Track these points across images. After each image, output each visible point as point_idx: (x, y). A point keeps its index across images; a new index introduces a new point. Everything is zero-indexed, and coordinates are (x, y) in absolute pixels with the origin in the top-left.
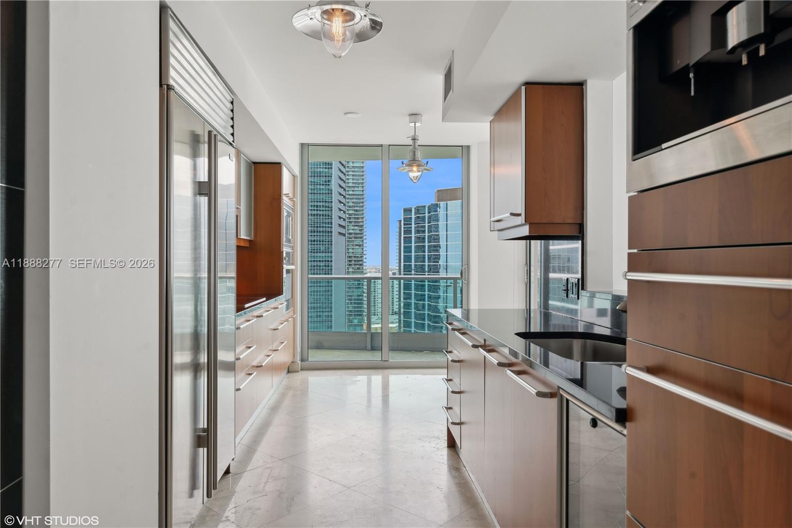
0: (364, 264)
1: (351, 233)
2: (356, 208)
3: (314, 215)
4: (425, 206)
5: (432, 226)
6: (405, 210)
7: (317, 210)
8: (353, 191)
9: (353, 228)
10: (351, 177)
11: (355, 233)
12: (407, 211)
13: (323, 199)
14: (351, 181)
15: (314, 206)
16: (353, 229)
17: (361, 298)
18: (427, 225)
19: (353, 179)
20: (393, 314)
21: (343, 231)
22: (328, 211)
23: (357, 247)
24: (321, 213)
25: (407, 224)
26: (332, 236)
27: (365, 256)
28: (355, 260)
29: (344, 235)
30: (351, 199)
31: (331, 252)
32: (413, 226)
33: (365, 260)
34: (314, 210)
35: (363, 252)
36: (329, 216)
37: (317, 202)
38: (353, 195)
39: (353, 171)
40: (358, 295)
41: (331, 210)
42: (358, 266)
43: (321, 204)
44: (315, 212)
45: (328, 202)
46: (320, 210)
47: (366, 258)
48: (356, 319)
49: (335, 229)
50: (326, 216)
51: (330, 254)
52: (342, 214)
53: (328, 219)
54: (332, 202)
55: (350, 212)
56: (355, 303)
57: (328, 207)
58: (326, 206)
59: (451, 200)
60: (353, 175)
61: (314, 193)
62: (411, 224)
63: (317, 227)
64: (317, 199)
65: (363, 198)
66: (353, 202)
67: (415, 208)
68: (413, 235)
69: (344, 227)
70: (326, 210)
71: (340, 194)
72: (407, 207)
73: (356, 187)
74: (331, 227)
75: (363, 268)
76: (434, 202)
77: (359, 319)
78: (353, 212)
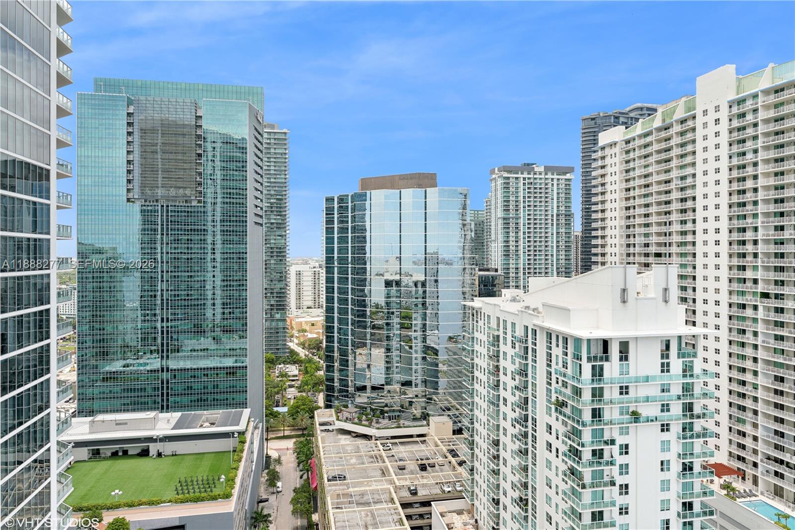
0: (287, 256)
1: (273, 223)
2: (278, 197)
3: (227, 203)
4: (348, 195)
5: (357, 216)
6: (327, 200)
7: (230, 198)
8: (275, 178)
9: (275, 217)
10: (272, 164)
11: (277, 223)
12: (330, 200)
13: (236, 186)
14: (272, 168)
15: (227, 193)
16: (275, 219)
17: (283, 291)
18: (350, 215)
19: (275, 166)
20: (319, 308)
21: (259, 220)
22: (243, 198)
23: (279, 238)
24: (235, 201)
25: (330, 214)
26: (246, 226)
27: (287, 248)
28: (277, 252)
29: (261, 225)
30: (273, 187)
31: (246, 244)
32: (336, 216)
33: (287, 252)
34: (227, 198)
35: (285, 243)
36: (243, 204)
37: (230, 188)
38: (275, 182)
39: (275, 158)
40: (280, 288)
41: (246, 198)
42: (281, 258)
43: (235, 191)
44: (228, 200)
45: (243, 189)
46: (233, 198)
47: (289, 250)
48: (278, 313)
49: (251, 218)
50: (240, 204)
51: (244, 246)
52: (258, 203)
53: (243, 207)
54: (246, 189)
55: (272, 201)
56: (277, 297)
57: (243, 195)
58: (240, 194)
59: (375, 189)
60: (275, 162)
61: (227, 180)
62: (333, 214)
63: (230, 216)
64: (230, 186)
65: (285, 187)
66: (275, 190)
67: (338, 197)
68: (336, 226)
69: (261, 217)
70: (240, 198)
71: (257, 181)
72: (329, 195)
73: (278, 174)
74: (246, 217)
75: (285, 260)
76: (358, 190)
77: (281, 314)
78: (275, 201)
